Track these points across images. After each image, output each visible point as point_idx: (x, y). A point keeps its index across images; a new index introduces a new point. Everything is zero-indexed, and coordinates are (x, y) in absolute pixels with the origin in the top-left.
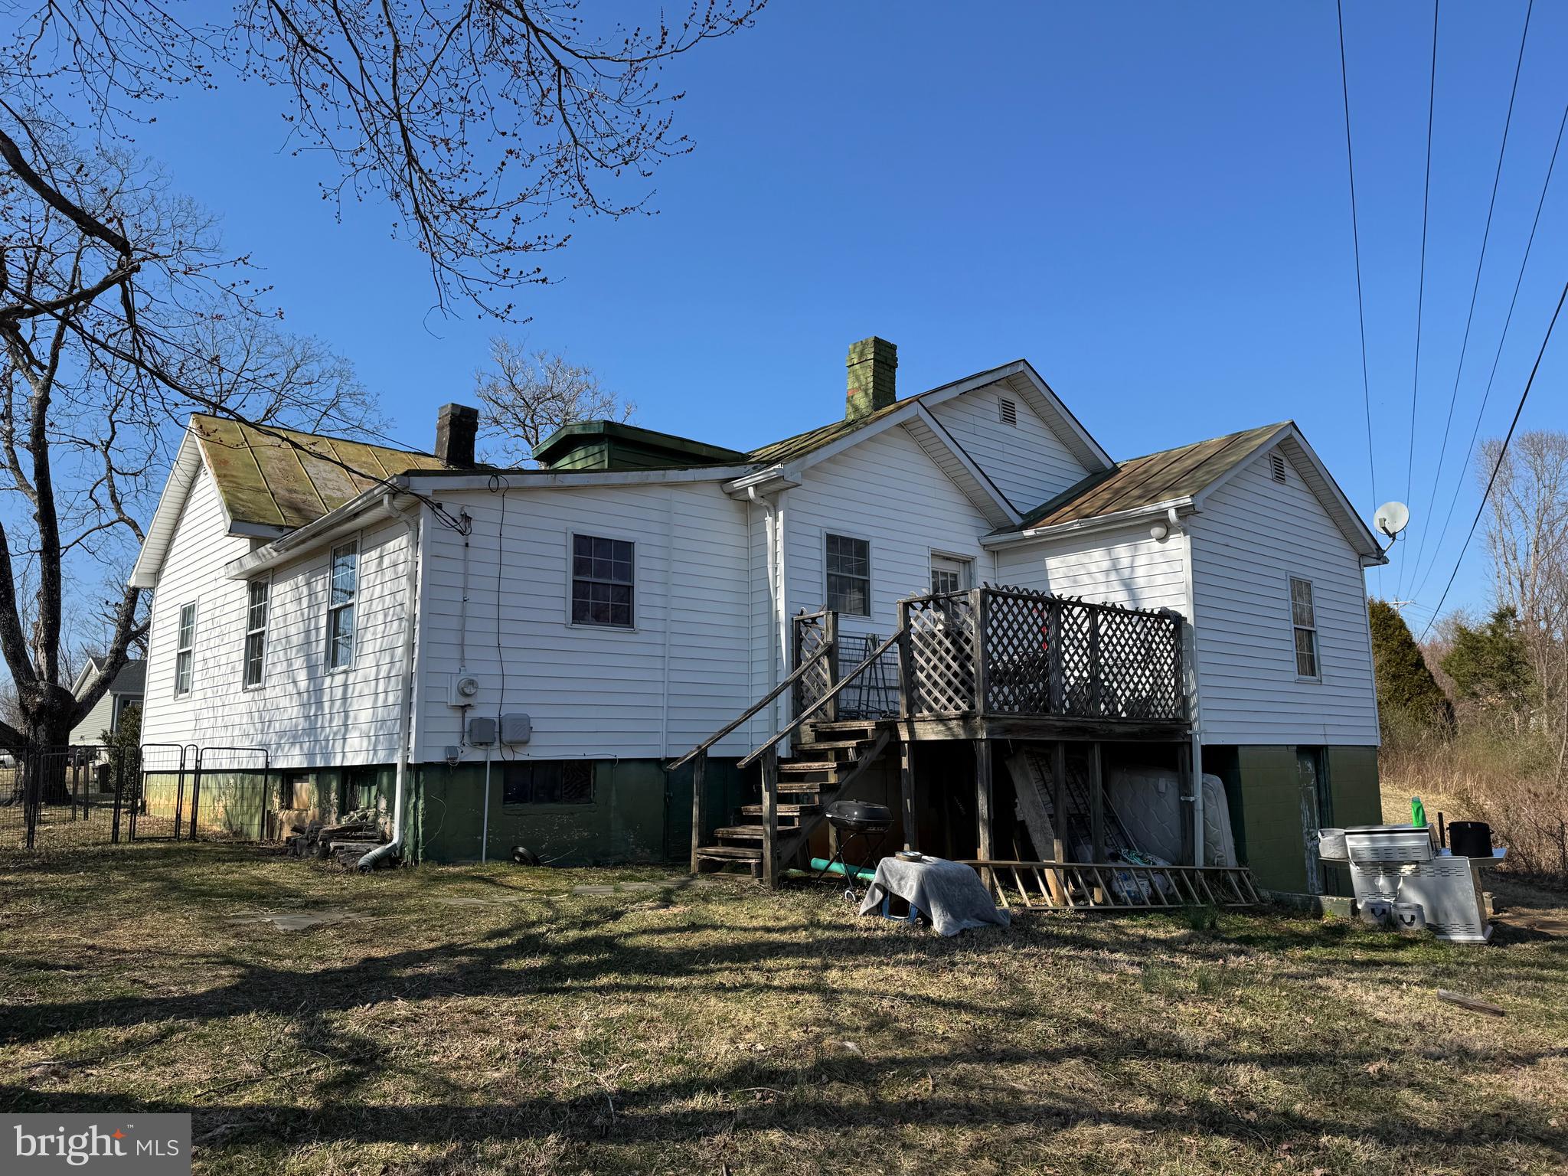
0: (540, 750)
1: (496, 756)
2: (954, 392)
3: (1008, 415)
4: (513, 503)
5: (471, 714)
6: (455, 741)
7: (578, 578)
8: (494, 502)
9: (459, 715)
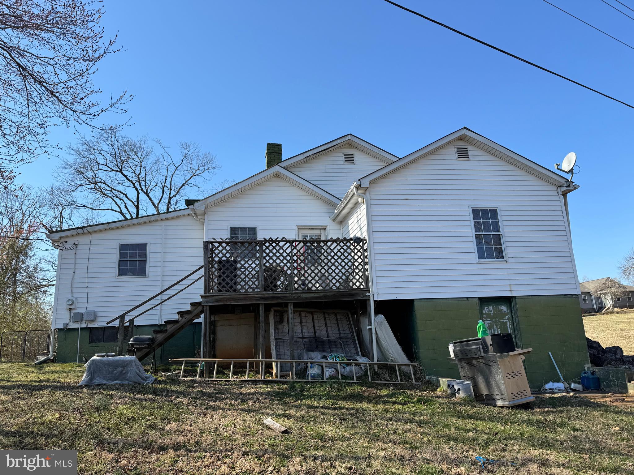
0: (101, 323)
1: (84, 326)
2: (302, 157)
3: (349, 159)
4: (95, 237)
5: (73, 312)
6: (67, 321)
7: (120, 260)
8: (88, 237)
9: (69, 312)
